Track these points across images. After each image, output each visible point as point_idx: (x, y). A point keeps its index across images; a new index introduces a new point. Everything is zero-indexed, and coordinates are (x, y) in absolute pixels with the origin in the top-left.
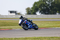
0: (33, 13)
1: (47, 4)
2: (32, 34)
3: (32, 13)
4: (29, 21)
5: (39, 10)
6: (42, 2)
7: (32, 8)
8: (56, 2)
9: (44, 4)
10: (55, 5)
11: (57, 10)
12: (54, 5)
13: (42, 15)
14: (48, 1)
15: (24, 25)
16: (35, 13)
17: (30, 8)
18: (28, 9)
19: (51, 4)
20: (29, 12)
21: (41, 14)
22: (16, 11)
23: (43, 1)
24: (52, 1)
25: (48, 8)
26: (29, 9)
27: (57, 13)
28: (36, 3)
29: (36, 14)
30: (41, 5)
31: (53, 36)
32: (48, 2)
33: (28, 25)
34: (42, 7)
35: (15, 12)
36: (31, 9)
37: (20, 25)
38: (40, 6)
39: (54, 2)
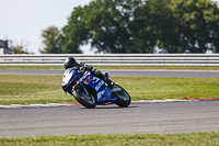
0: (68, 47)
1: (119, 13)
2: (64, 124)
3: (64, 48)
4: (100, 75)
5: (91, 35)
6: (102, 9)
7: (64, 29)
8: (152, 7)
9: (108, 15)
10: (150, 17)
11: (156, 37)
12: (146, 18)
13: (102, 54)
14: (125, 3)
15: (81, 89)
16: (77, 47)
17: (56, 29)
18: (50, 34)
19: (135, 13)
20: (52, 44)
21: (99, 51)
22: (6, 42)
23: (107, 5)
24: (136, 3)
25: (125, 29)
26: (54, 35)
27: (157, 48)
28: (78, 12)
29: (80, 52)
30: (99, 17)
31: (141, 131)
32: (125, 7)
33: (97, 88)
34: (100, 27)
35: (3, 45)
36: (62, 33)
37: (67, 89)
38: (96, 23)
39: (146, 7)
